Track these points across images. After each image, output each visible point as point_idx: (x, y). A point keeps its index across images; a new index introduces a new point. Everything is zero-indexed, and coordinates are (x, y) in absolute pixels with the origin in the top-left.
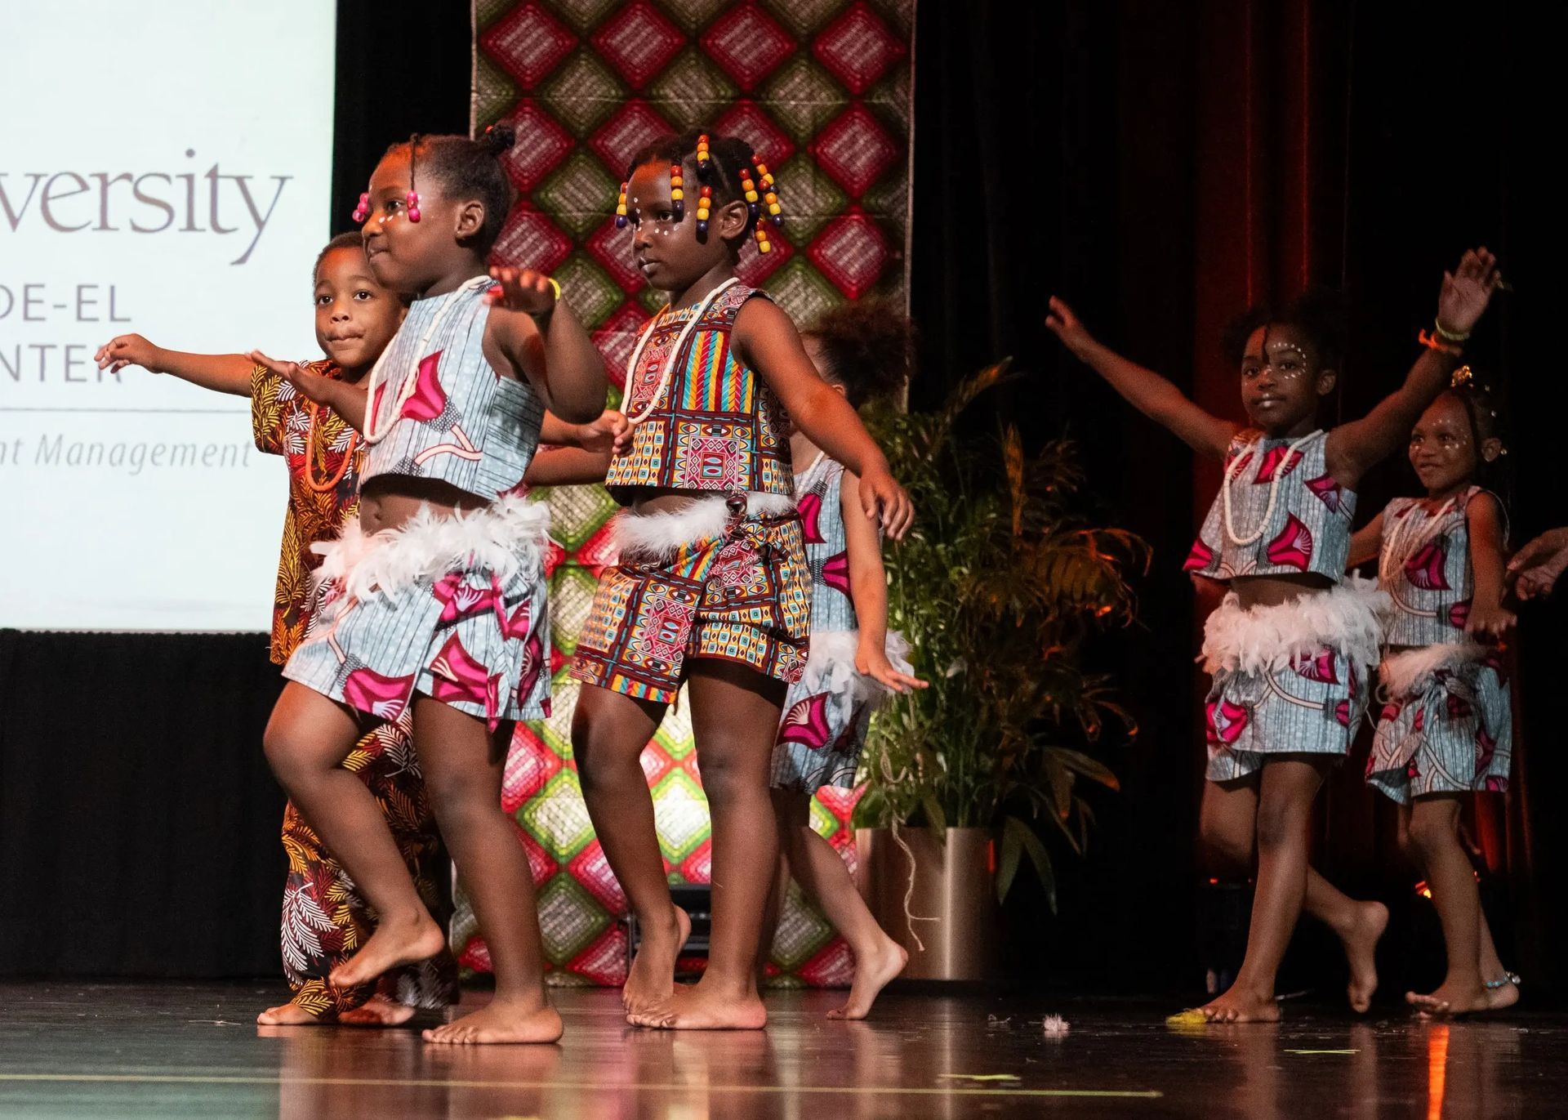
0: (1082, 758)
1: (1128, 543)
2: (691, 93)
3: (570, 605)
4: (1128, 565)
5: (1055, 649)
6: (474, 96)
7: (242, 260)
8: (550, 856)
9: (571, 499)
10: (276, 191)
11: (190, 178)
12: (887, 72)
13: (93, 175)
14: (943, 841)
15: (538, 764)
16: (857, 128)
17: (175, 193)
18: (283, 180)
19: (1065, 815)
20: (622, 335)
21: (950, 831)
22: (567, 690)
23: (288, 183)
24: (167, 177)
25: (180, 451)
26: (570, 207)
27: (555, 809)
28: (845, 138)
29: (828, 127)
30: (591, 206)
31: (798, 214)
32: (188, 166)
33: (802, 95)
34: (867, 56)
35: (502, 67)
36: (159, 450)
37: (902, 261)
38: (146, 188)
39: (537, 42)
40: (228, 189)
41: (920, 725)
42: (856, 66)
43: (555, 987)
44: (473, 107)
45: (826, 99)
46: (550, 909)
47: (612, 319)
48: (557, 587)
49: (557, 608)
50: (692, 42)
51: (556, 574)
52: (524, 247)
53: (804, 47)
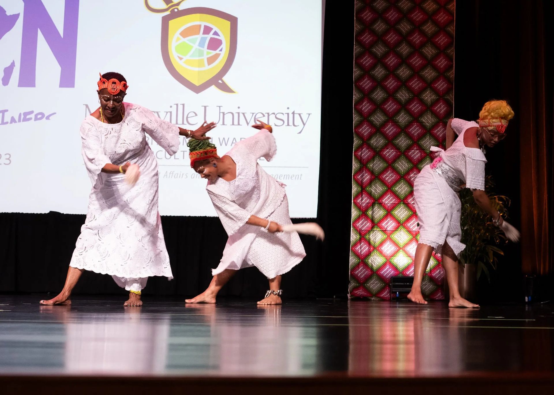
0: (495, 248)
1: (505, 199)
2: (403, 95)
3: (376, 212)
4: (505, 204)
5: (489, 223)
6: (354, 96)
7: (300, 133)
8: (371, 269)
9: (376, 188)
10: (308, 117)
11: (288, 114)
12: (448, 91)
13: (266, 113)
15: (369, 248)
16: (441, 104)
17: (285, 118)
18: (309, 114)
19: (492, 261)
20: (388, 150)
21: (465, 264)
22: (375, 231)
23: (310, 115)
24: (283, 114)
25: (286, 176)
26: (376, 121)
27: (373, 259)
28: (439, 106)
29: (435, 103)
30: (381, 121)
31: (428, 123)
32: (288, 111)
33: (429, 96)
34: (443, 87)
35: (360, 89)
36: (281, 176)
38: (278, 116)
39: (368, 84)
40: (297, 117)
42: (441, 89)
43: (373, 300)
44: (354, 98)
45: (434, 97)
46: (372, 282)
47: (385, 147)
48: (373, 208)
49: (373, 213)
50: (403, 84)
51: (373, 205)
52: (365, 130)
53: (429, 85)
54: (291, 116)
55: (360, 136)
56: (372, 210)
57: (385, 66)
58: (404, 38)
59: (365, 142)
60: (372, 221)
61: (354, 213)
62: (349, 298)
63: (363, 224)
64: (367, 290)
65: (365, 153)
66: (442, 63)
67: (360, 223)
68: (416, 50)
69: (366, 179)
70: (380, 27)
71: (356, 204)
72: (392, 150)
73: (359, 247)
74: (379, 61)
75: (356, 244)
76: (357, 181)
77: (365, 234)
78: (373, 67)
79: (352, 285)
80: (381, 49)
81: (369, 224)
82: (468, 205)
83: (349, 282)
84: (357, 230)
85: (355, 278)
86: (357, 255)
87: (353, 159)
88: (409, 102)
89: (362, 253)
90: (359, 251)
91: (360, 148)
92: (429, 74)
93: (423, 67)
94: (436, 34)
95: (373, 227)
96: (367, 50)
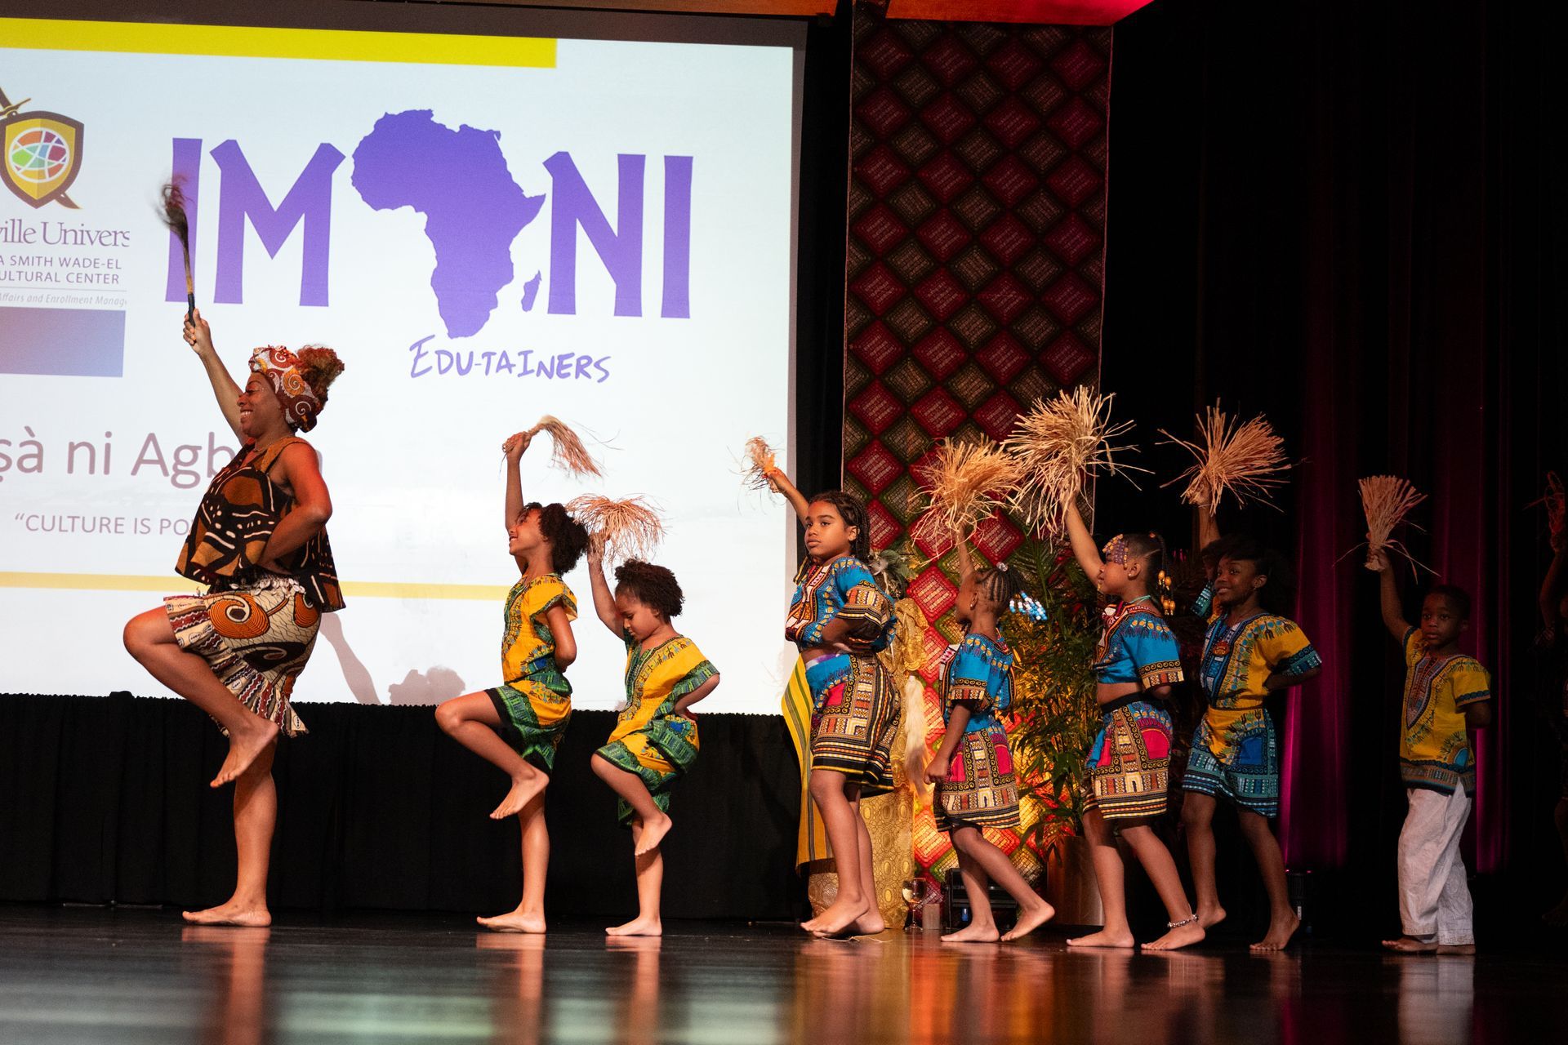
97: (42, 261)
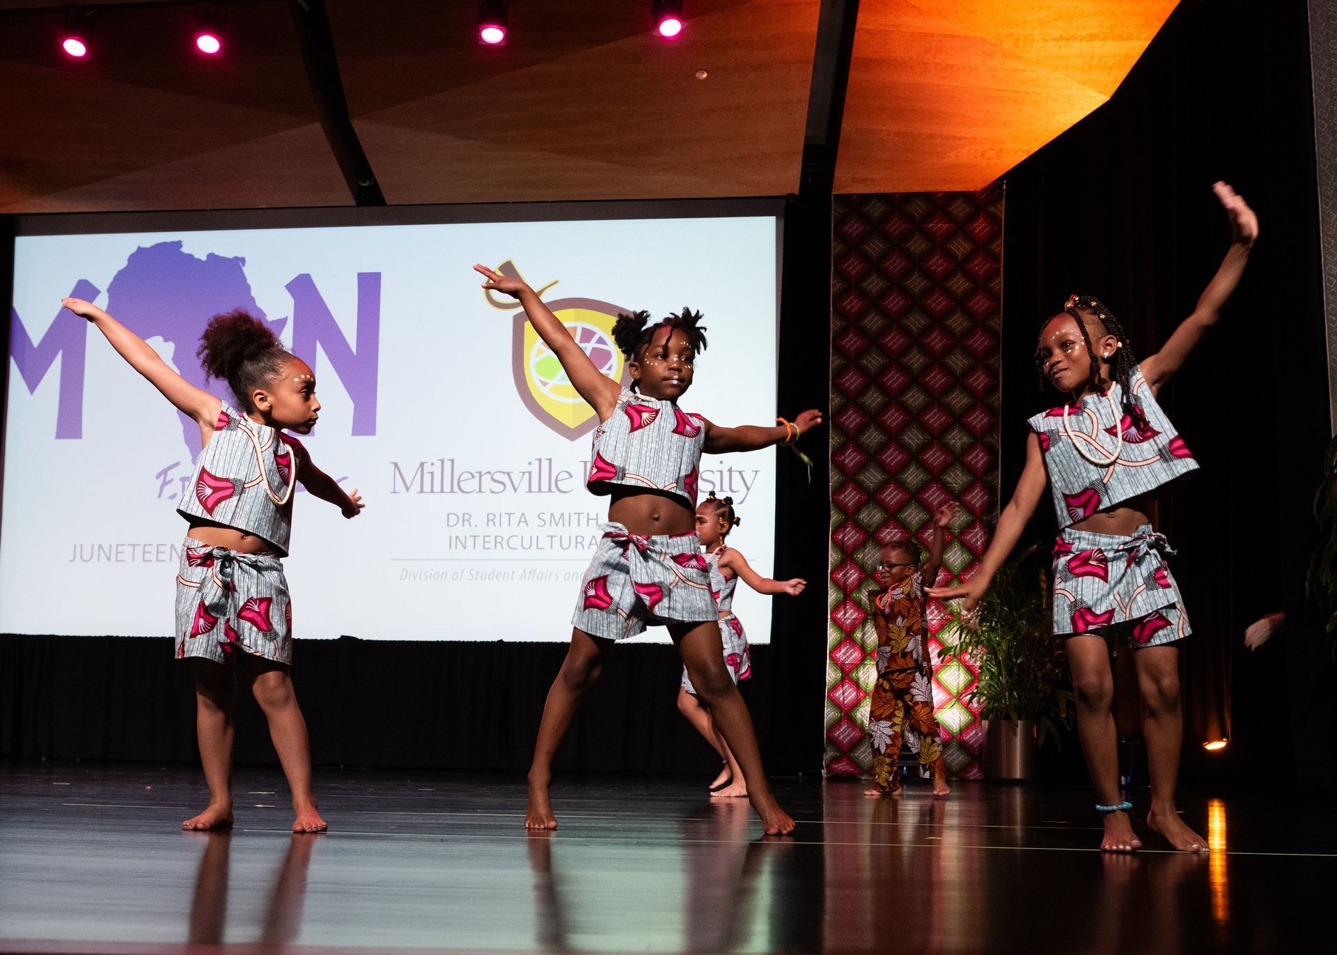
2: (914, 438)
3: (869, 634)
5: (1059, 652)
10: (753, 476)
11: (721, 472)
12: (990, 429)
14: (1017, 726)
15: (857, 694)
16: (978, 450)
17: (716, 478)
18: (756, 472)
20: (888, 530)
21: (1019, 722)
22: (868, 666)
23: (758, 473)
24: (713, 472)
26: (868, 482)
27: (864, 712)
28: (974, 454)
29: (967, 449)
30: (876, 481)
31: (956, 484)
32: (721, 467)
33: (957, 438)
34: (982, 423)
35: (841, 429)
37: (997, 501)
39: (855, 419)
40: (736, 476)
41: (1007, 681)
42: (978, 426)
43: (865, 780)
44: (830, 444)
45: (966, 439)
46: (862, 750)
47: (884, 524)
48: (864, 627)
49: (864, 635)
50: (914, 418)
51: (863, 622)
52: (850, 497)
53: (958, 419)
54: (726, 475)
55: (841, 508)
56: (863, 630)
57: (883, 390)
58: (916, 340)
59: (850, 517)
60: (862, 648)
61: (832, 635)
62: (825, 775)
63: (848, 654)
64: (854, 763)
65: (850, 536)
66: (979, 381)
67: (842, 652)
68: (936, 360)
69: (851, 579)
70: (873, 322)
71: (835, 620)
72: (896, 530)
73: (841, 692)
74: (873, 380)
75: (835, 688)
76: (836, 583)
77: (851, 671)
78: (863, 390)
79: (829, 754)
80: (876, 360)
81: (856, 655)
82: (1024, 622)
83: (823, 750)
84: (837, 664)
85: (835, 743)
86: (837, 705)
87: (830, 546)
88: (924, 448)
89: (846, 702)
90: (841, 699)
91: (840, 527)
92: (958, 400)
93: (948, 390)
94: (969, 333)
95: (863, 659)
96: (852, 361)
97: (583, 518)
